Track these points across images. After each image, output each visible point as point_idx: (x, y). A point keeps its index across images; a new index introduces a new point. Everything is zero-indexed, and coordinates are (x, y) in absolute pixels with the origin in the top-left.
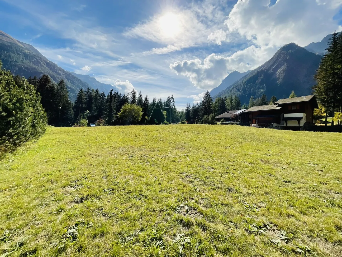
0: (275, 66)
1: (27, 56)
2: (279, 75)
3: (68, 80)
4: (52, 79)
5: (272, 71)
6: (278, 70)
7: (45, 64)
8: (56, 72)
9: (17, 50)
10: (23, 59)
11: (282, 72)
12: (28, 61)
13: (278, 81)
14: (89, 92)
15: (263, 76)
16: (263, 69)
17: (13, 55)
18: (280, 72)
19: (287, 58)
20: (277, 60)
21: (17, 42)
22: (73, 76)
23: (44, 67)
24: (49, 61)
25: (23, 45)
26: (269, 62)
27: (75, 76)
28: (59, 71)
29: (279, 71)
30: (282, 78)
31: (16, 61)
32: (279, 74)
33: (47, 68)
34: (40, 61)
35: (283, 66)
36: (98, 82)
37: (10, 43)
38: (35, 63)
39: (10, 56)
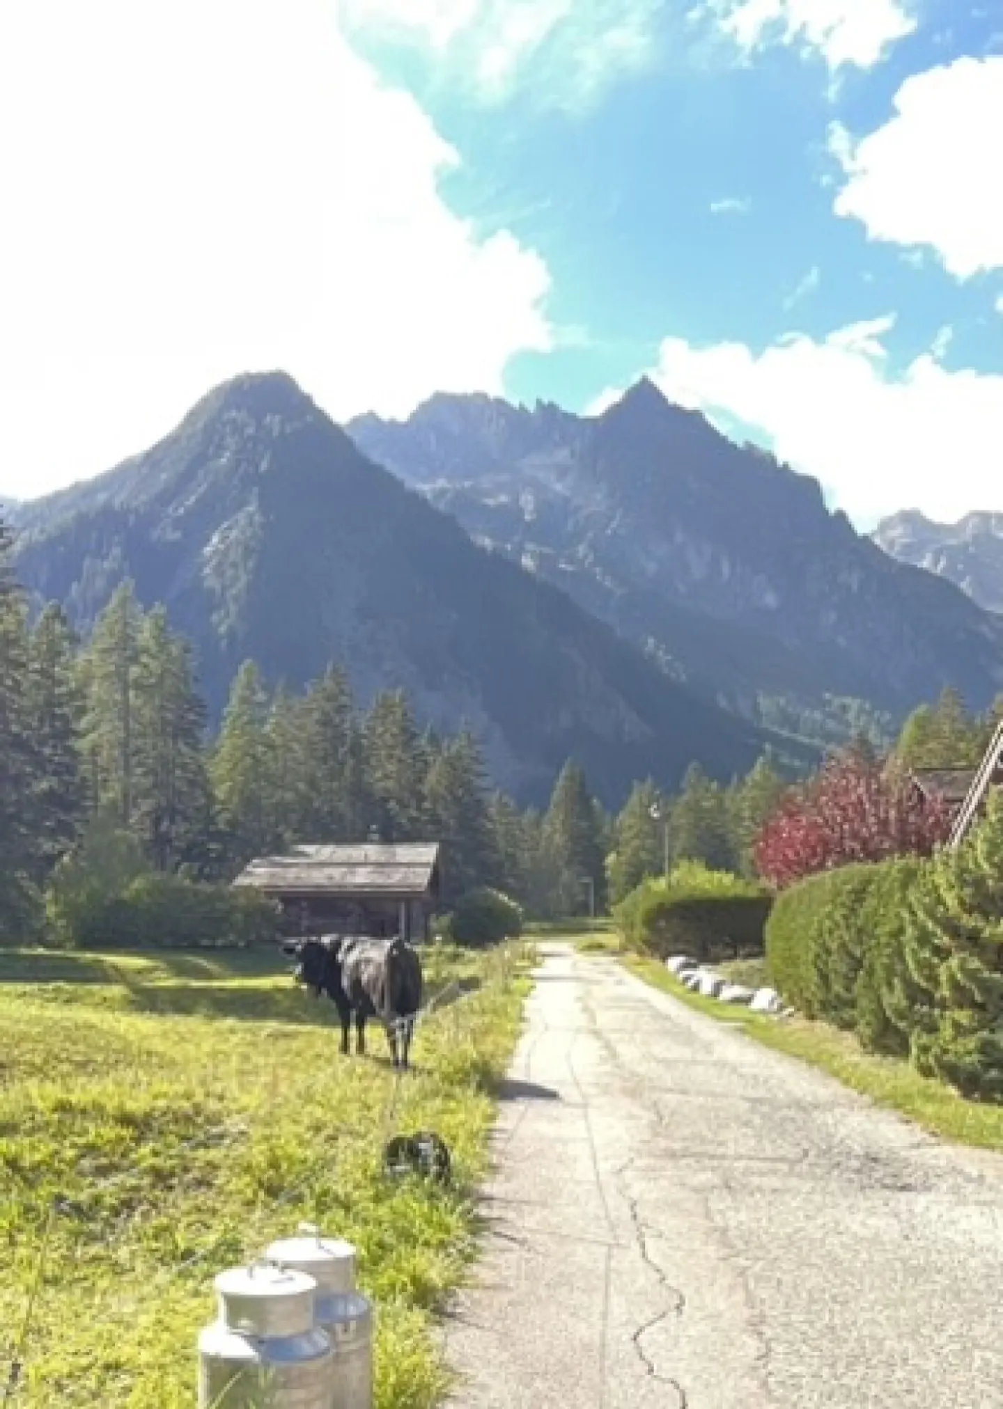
0: (193, 499)
2: (219, 571)
5: (174, 536)
6: (209, 540)
11: (234, 556)
13: (215, 618)
15: (116, 551)
16: (117, 503)
18: (225, 553)
19: (264, 466)
20: (200, 460)
26: (153, 458)
29: (215, 539)
30: (236, 599)
32: (220, 564)
35: (241, 517)
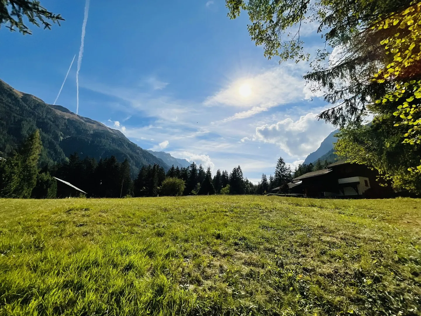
1: (113, 140)
3: (145, 158)
4: (131, 159)
7: (126, 146)
8: (135, 152)
9: (107, 136)
10: (110, 143)
12: (114, 144)
14: (150, 168)
17: (103, 140)
21: (109, 129)
22: (149, 154)
23: (125, 148)
24: (131, 142)
25: (113, 131)
27: (151, 153)
28: (138, 151)
31: (105, 146)
33: (128, 149)
34: (124, 143)
36: (173, 158)
37: (103, 131)
38: (119, 146)
39: (101, 141)
